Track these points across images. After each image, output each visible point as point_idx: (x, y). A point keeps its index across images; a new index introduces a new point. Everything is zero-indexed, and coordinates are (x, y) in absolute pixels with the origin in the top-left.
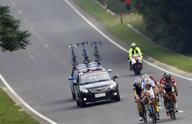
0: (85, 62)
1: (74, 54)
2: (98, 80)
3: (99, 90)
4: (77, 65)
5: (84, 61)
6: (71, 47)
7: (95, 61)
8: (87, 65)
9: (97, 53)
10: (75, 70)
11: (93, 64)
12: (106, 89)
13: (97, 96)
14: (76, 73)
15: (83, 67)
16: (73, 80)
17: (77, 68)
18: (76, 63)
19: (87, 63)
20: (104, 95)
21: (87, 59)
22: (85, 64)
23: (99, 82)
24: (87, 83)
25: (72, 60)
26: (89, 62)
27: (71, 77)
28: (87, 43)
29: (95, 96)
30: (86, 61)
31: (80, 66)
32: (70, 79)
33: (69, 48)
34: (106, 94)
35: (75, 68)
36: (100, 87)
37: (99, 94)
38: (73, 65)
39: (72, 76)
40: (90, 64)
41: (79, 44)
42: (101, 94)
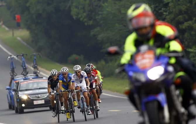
0: (23, 74)
1: (13, 65)
2: (38, 88)
3: (38, 97)
4: (15, 76)
5: (22, 72)
6: (10, 58)
7: (33, 73)
8: (25, 76)
9: (36, 65)
10: (13, 81)
11: (31, 76)
12: (46, 97)
13: (35, 103)
14: (13, 83)
15: (21, 78)
16: (10, 90)
17: (15, 78)
18: (15, 74)
19: (25, 74)
20: (43, 102)
21: (26, 70)
22: (22, 76)
23: (39, 90)
24: (26, 90)
25: (11, 71)
26: (27, 74)
27: (8, 87)
28: (27, 55)
29: (33, 103)
30: (24, 72)
31: (18, 77)
32: (8, 89)
33: (9, 58)
34: (45, 101)
35: (13, 79)
36: (39, 94)
37: (38, 101)
38: (11, 75)
39: (10, 85)
40: (28, 75)
41: (19, 55)
42: (40, 101)
